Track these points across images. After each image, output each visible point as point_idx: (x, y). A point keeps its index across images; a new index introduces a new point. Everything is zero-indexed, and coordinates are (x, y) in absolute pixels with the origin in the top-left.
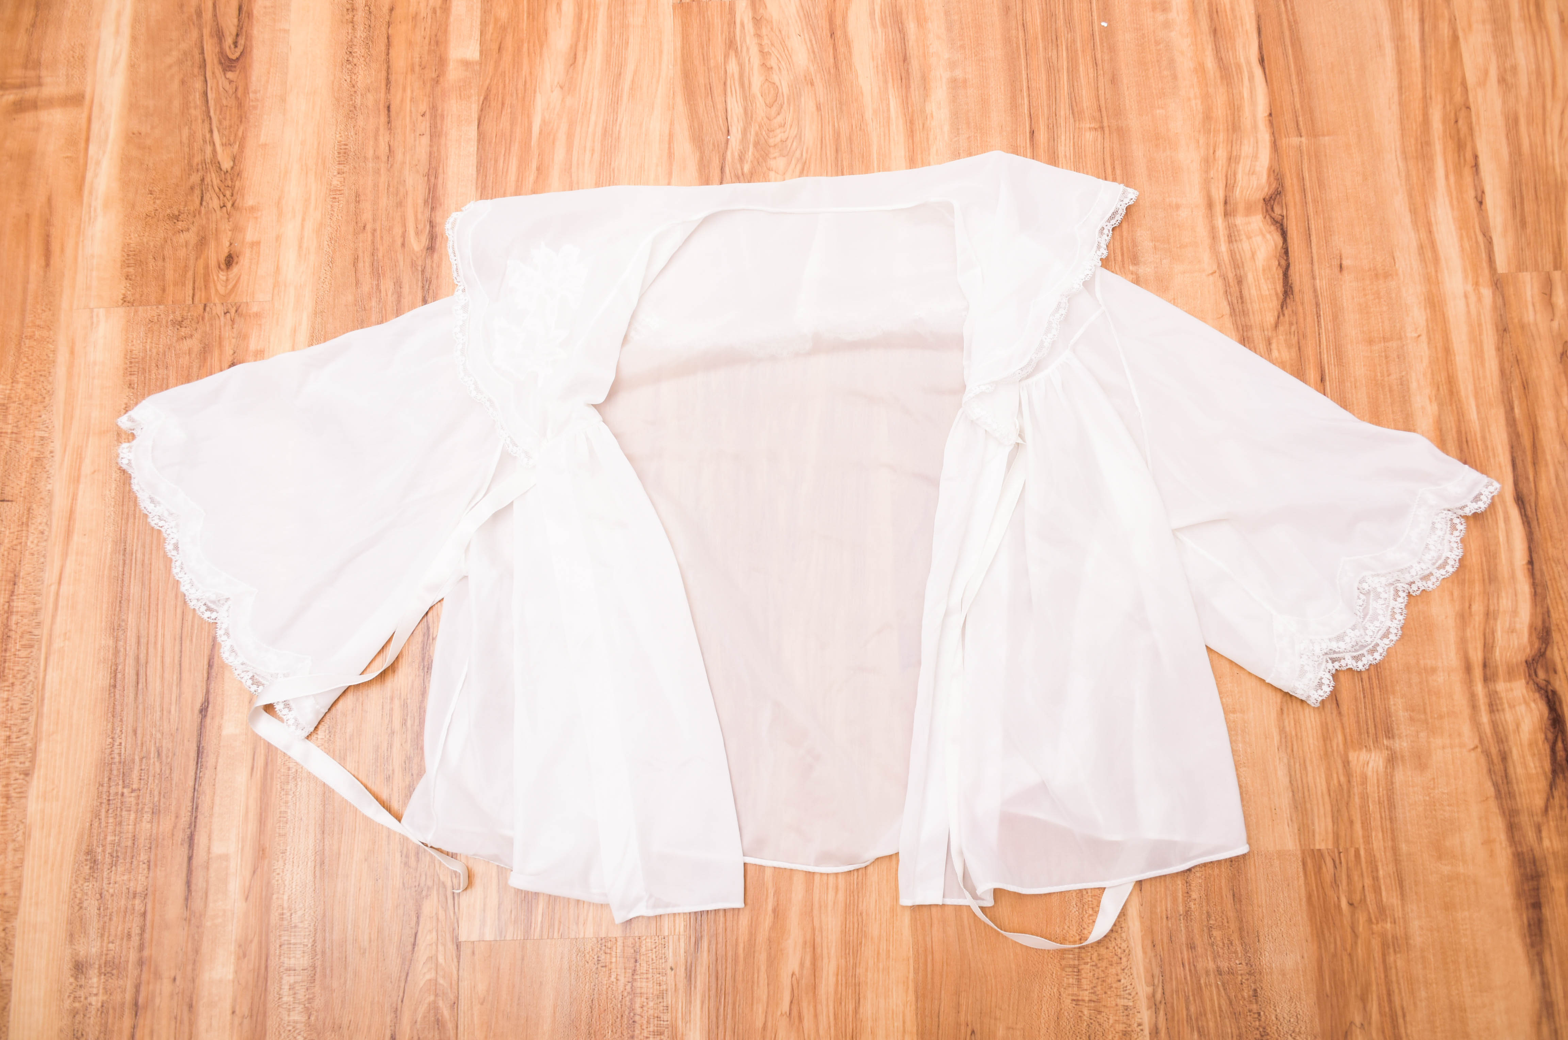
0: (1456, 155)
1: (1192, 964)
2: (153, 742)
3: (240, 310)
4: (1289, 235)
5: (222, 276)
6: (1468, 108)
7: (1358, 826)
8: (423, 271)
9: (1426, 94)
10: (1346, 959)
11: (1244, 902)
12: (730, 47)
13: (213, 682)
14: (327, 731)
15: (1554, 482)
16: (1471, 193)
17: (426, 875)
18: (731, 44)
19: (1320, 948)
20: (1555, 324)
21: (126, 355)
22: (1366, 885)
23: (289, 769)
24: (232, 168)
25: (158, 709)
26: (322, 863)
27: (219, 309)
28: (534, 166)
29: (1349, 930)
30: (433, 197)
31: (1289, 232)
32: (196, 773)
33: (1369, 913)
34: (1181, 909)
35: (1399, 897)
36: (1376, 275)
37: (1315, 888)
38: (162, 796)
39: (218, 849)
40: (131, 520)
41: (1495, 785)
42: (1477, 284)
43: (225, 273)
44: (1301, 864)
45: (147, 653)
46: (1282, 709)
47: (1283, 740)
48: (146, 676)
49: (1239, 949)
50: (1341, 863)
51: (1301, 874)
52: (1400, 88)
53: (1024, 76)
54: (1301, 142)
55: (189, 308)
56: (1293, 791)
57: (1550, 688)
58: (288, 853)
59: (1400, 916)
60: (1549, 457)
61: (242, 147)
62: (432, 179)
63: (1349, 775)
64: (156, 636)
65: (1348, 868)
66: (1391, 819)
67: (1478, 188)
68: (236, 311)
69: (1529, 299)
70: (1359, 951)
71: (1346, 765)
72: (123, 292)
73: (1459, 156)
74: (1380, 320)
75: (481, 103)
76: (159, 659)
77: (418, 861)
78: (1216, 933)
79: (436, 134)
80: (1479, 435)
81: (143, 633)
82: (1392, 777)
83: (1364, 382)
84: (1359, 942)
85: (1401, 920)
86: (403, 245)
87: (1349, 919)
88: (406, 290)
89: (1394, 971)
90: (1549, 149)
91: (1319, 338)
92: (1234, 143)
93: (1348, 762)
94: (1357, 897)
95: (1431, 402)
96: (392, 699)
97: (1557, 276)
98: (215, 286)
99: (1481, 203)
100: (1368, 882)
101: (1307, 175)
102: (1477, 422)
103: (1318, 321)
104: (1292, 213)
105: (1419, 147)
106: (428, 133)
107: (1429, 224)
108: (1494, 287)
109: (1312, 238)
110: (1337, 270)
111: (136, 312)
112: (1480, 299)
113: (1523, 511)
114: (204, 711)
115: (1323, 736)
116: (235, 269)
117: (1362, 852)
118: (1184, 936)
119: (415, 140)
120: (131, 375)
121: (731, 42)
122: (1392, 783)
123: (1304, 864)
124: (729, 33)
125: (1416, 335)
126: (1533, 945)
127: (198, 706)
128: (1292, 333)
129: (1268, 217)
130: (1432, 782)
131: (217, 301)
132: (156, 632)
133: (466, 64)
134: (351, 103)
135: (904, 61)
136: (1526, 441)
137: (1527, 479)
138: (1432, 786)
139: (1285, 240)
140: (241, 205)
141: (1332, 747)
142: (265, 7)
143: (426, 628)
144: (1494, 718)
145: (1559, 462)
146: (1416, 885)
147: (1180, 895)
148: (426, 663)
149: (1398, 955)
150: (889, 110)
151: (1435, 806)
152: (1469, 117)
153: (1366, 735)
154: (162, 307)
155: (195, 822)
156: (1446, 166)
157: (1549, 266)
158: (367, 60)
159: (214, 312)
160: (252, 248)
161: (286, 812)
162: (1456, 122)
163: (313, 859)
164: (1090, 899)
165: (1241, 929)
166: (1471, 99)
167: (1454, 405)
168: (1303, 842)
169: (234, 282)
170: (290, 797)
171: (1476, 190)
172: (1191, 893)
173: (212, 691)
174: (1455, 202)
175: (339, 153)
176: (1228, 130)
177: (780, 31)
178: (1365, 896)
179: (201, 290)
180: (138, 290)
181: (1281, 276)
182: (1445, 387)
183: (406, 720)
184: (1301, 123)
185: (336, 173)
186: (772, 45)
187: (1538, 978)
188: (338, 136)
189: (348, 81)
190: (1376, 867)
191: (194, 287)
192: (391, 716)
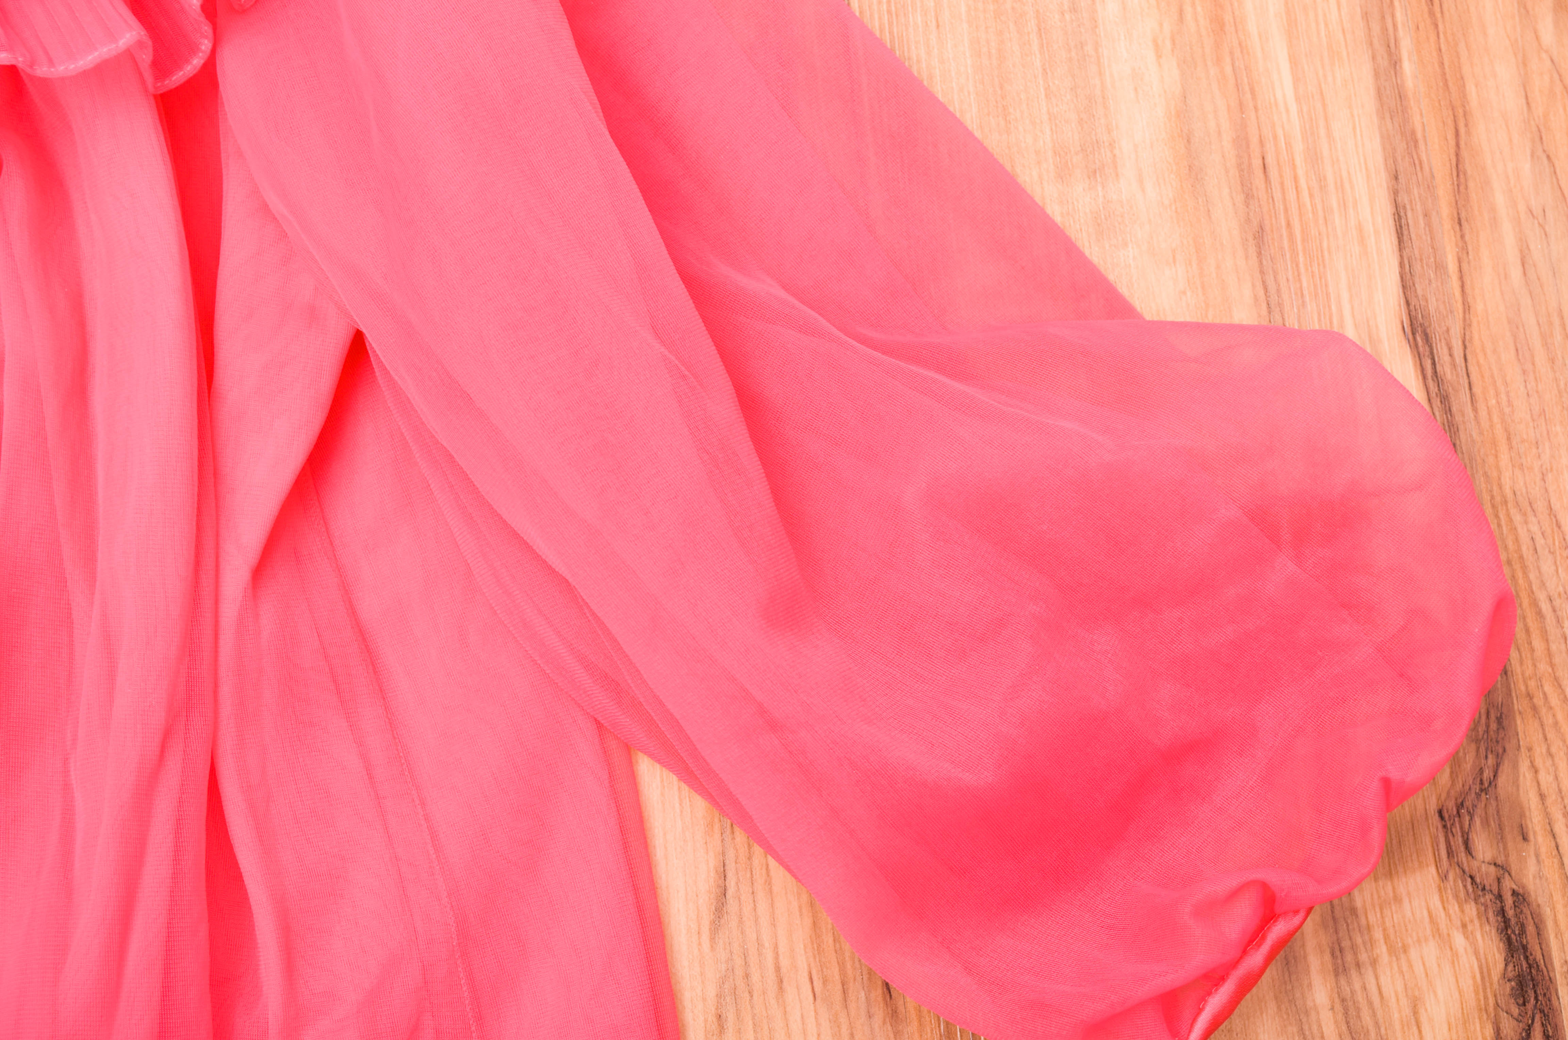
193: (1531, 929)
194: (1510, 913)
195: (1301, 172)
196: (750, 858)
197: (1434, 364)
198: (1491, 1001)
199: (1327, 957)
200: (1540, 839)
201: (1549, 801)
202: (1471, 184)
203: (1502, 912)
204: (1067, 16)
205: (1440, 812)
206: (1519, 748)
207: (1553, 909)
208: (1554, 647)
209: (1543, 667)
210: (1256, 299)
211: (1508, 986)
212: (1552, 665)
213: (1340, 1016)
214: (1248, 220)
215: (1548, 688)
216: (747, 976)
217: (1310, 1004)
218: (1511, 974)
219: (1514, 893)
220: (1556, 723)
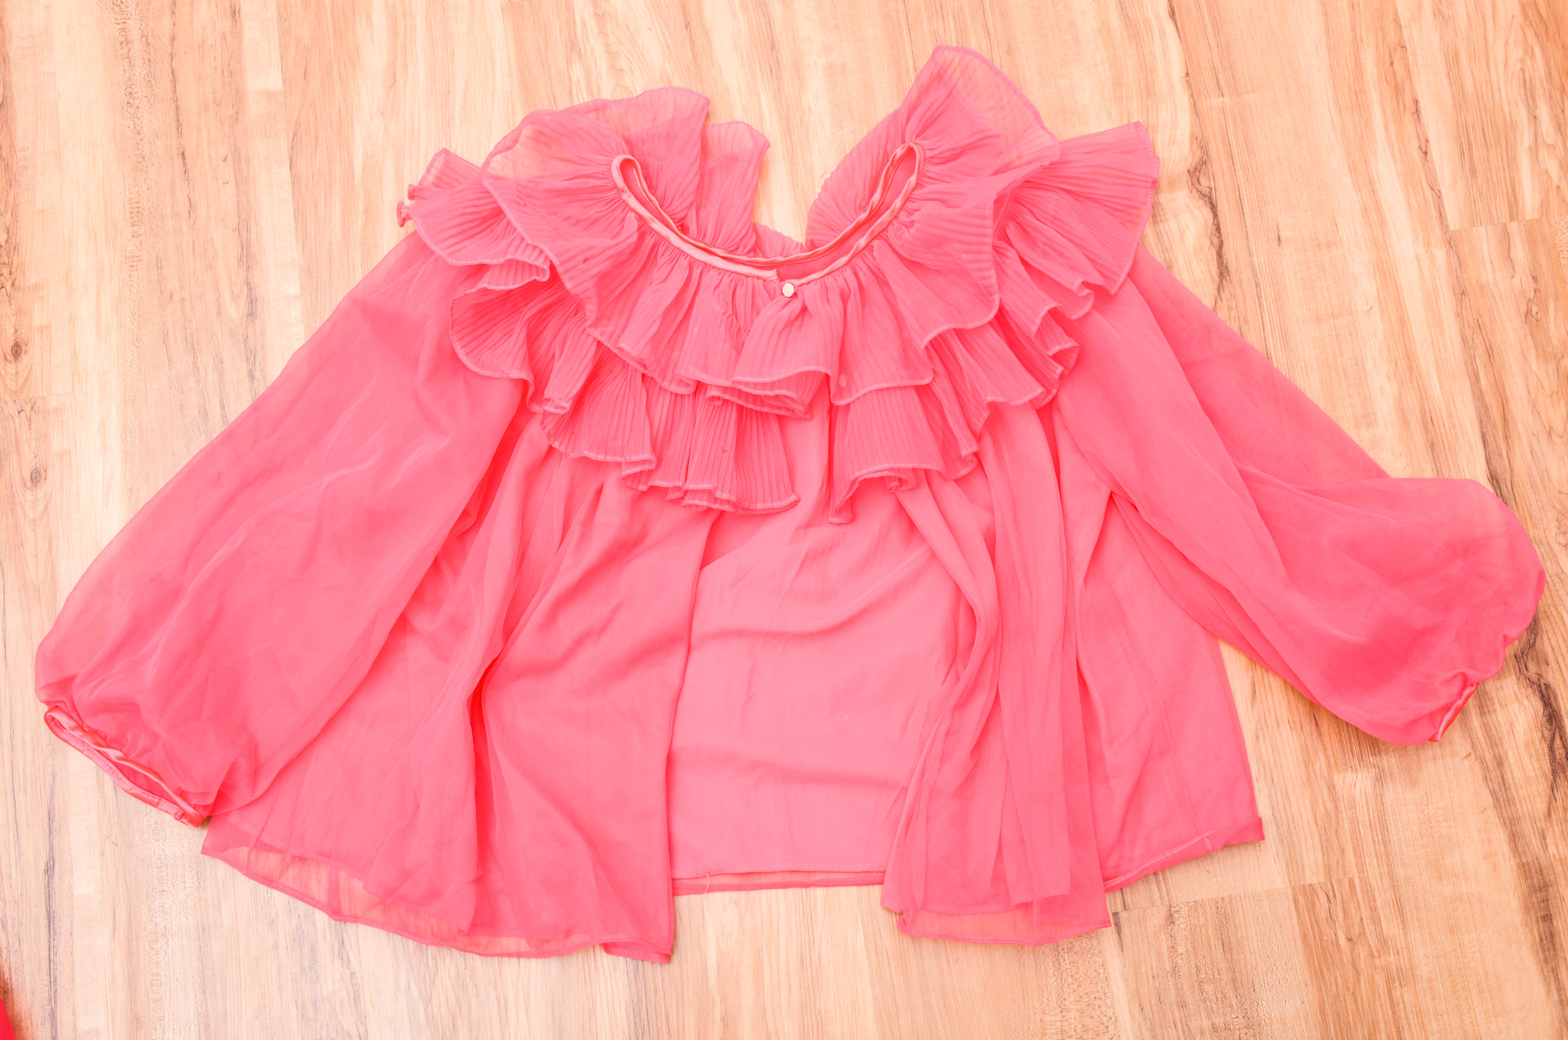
0: (1395, 102)
1: (1185, 1024)
3: (36, 407)
4: (1219, 209)
5: (11, 369)
6: (1403, 47)
7: (1350, 854)
8: (246, 341)
9: (1356, 35)
10: (1349, 999)
11: (1235, 950)
12: (572, 50)
13: (56, 837)
14: (195, 878)
15: (1529, 456)
16: (1415, 144)
17: (327, 1026)
18: (573, 46)
19: (1320, 990)
20: (1517, 281)
22: (1364, 917)
23: (156, 925)
24: (7, 241)
26: (207, 1026)
28: (361, 207)
29: (1350, 967)
30: (247, 254)
31: (1219, 206)
32: (49, 942)
33: (1370, 946)
34: (1168, 966)
35: (1400, 926)
36: (1319, 244)
37: (1309, 927)
38: (13, 971)
39: (85, 1024)
41: (1493, 793)
42: (1428, 245)
43: (13, 365)
44: (1292, 902)
46: (1257, 736)
47: (1262, 770)
49: (1234, 1002)
50: (1335, 896)
51: (1294, 913)
52: (1327, 31)
53: (909, 55)
54: (1223, 102)
56: (1277, 825)
57: (1542, 681)
58: (167, 1020)
59: (1404, 946)
60: (1521, 429)
61: (15, 217)
62: (244, 234)
63: (1335, 800)
65: (1343, 901)
66: (1385, 843)
67: (1422, 137)
69: (1486, 255)
70: (1363, 988)
71: (1331, 789)
73: (1398, 103)
74: (1326, 295)
75: (291, 140)
77: (316, 1011)
78: (1207, 987)
79: (242, 181)
80: (1444, 413)
82: (1381, 797)
83: (1315, 366)
84: (1362, 979)
85: (1405, 951)
86: (219, 313)
87: (1349, 956)
89: (1401, 1005)
90: (1495, 86)
91: (1262, 321)
92: (1149, 110)
93: (1334, 786)
94: (1356, 931)
95: (1389, 380)
97: (1514, 227)
99: (1426, 153)
100: (1366, 913)
101: (1234, 139)
102: (1441, 398)
103: (1260, 303)
104: (1220, 184)
105: (1354, 96)
106: (233, 180)
107: (1371, 182)
108: (1448, 246)
109: (1244, 210)
110: (1275, 243)
112: (1433, 261)
113: (1498, 491)
114: (49, 870)
115: (1305, 761)
116: (25, 360)
117: (1357, 882)
118: (1173, 995)
119: (219, 191)
121: (573, 44)
122: (1383, 804)
123: (1296, 902)
124: (569, 33)
125: (1368, 308)
126: (1546, 961)
127: (42, 866)
128: (1233, 319)
129: (1194, 190)
130: (1425, 798)
131: (8, 399)
133: (269, 95)
134: (138, 153)
135: (772, 49)
136: (1496, 413)
137: (1500, 455)
138: (1426, 802)
139: (1215, 215)
140: (22, 284)
141: (1314, 772)
142: (23, 48)
144: (1485, 721)
145: (1533, 433)
146: (1417, 911)
147: (1165, 950)
149: (1405, 989)
150: (760, 107)
151: (1430, 823)
152: (1405, 58)
153: (1351, 755)
155: (55, 997)
156: (1385, 115)
157: (1505, 218)
158: (151, 100)
160: (41, 333)
161: (159, 974)
162: (1392, 64)
163: (196, 1022)
164: (1068, 967)
165: (1234, 980)
166: (1406, 37)
167: (1415, 381)
168: (1292, 879)
169: (25, 375)
170: (162, 956)
171: (1419, 140)
172: (1177, 947)
173: (56, 847)
174: (1398, 155)
175: (131, 213)
176: (1142, 97)
177: (627, 26)
178: (1364, 930)
181: (1215, 255)
182: (1403, 362)
184: (1222, 81)
185: (130, 237)
186: (620, 43)
187: (1555, 996)
188: (127, 193)
189: (132, 127)
190: (1373, 896)
193: (1552, 697)
194: (1544, 692)
195: (1445, 422)
196: (1263, 679)
197: (1501, 491)
198: (1539, 724)
199: (1478, 709)
200: (1553, 665)
201: (1555, 651)
202: (1510, 424)
203: (1541, 691)
204: (1354, 367)
205: (1515, 656)
206: (1542, 631)
207: (1560, 689)
208: (1553, 594)
209: (1550, 601)
210: (1432, 469)
211: (1545, 718)
212: (1553, 601)
213: (1484, 731)
214: (1427, 440)
215: (1552, 609)
216: (1266, 721)
217: (1472, 726)
218: (1546, 714)
219: (1545, 684)
220: (1556, 622)
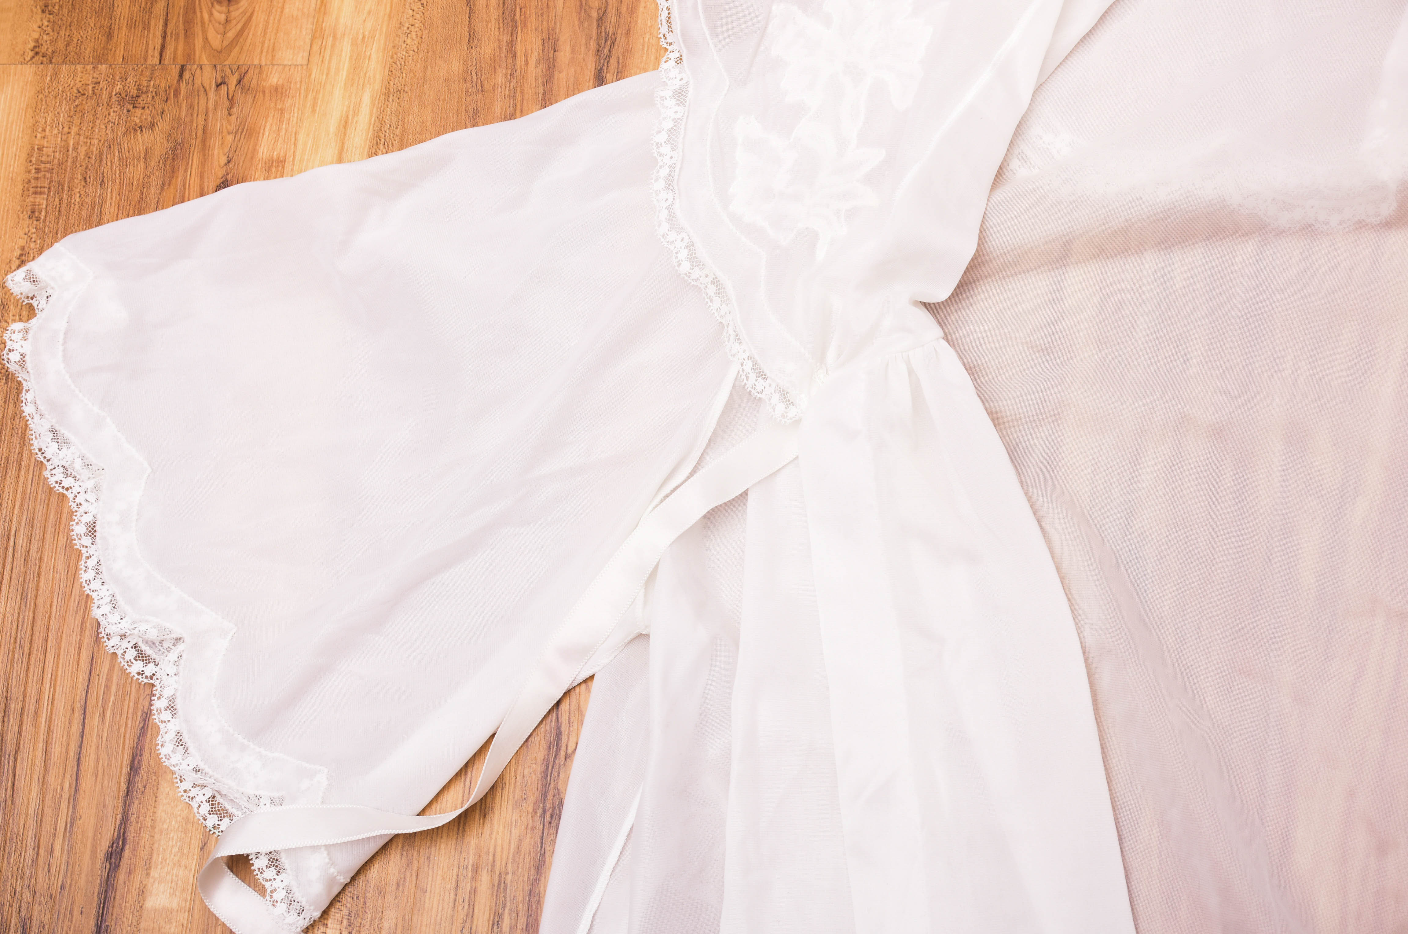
2: (15, 906)
21: (30, 155)
25: (30, 842)
27: (207, 77)
40: (12, 472)
45: (20, 732)
48: (14, 776)
55: (153, 71)
64: (38, 701)
68: (239, 82)
72: (36, 35)
76: (41, 745)
81: (16, 692)
88: (564, 55)
96: (476, 870)
98: (204, 31)
111: (56, 74)
120: (35, 193)
132: (40, 693)
143: (554, 732)
148: (549, 805)
154: (103, 67)
159: (198, 82)
179: (177, 39)
180: (62, 33)
183: (500, 916)
191: (165, 32)
192: (472, 905)
